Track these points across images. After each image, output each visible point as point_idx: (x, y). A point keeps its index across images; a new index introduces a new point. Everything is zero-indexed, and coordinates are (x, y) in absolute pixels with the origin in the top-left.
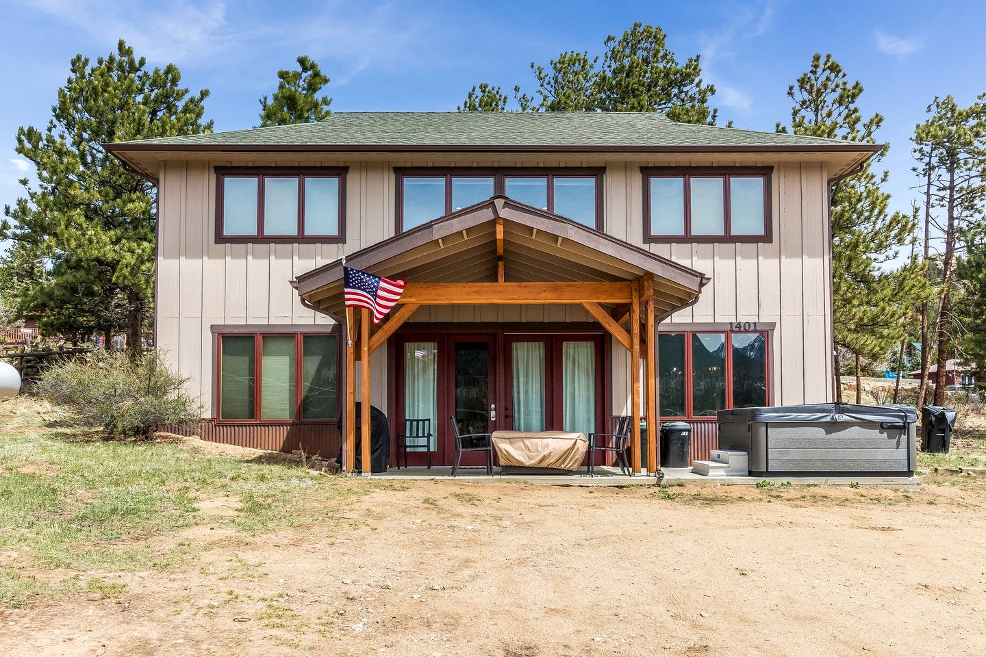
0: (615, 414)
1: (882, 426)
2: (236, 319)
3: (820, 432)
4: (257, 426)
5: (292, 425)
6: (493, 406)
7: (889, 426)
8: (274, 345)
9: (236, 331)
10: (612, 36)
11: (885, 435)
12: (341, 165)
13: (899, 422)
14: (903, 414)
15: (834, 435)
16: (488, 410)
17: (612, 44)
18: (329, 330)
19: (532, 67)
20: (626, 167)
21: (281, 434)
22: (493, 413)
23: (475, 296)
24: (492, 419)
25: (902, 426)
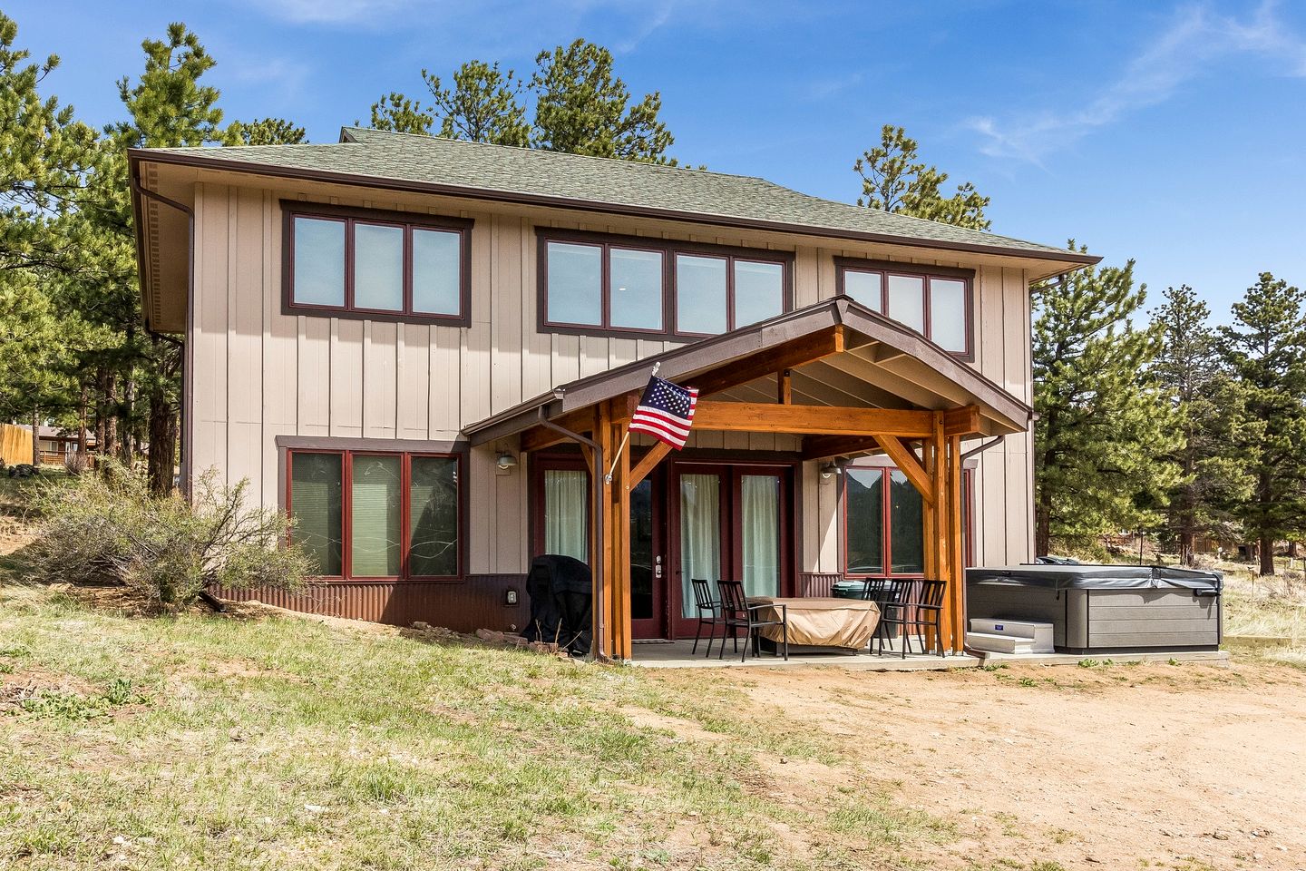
0: (806, 570)
1: (1195, 593)
2: (313, 429)
3: (1137, 600)
4: (345, 586)
5: (396, 585)
6: (658, 559)
7: (1203, 593)
8: (368, 469)
9: (314, 446)
10: (546, 51)
11: (1198, 603)
12: (464, 215)
13: (1211, 589)
14: (1215, 579)
15: (1151, 603)
16: (653, 564)
17: (546, 63)
18: (449, 450)
19: (424, 76)
20: (818, 254)
21: (382, 597)
22: (658, 568)
23: (756, 420)
24: (657, 576)
25: (1214, 593)
